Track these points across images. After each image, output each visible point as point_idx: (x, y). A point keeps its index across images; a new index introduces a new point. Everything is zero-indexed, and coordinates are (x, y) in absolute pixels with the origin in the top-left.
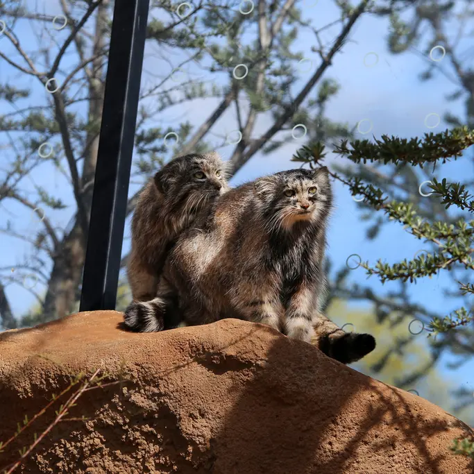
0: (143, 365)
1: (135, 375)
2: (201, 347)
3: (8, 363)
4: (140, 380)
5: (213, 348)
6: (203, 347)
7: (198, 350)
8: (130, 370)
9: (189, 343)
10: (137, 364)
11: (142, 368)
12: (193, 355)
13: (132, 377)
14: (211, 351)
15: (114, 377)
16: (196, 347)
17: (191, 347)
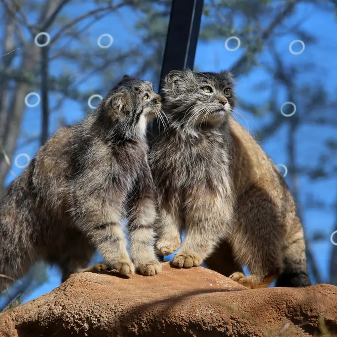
0: (239, 320)
1: (230, 328)
2: (298, 308)
3: (98, 304)
4: (234, 333)
5: (311, 311)
6: (301, 309)
7: (295, 311)
8: (225, 323)
9: (287, 304)
10: (232, 318)
11: (238, 322)
12: (289, 315)
13: (227, 330)
14: (309, 313)
15: (209, 328)
16: (294, 308)
17: (288, 307)
